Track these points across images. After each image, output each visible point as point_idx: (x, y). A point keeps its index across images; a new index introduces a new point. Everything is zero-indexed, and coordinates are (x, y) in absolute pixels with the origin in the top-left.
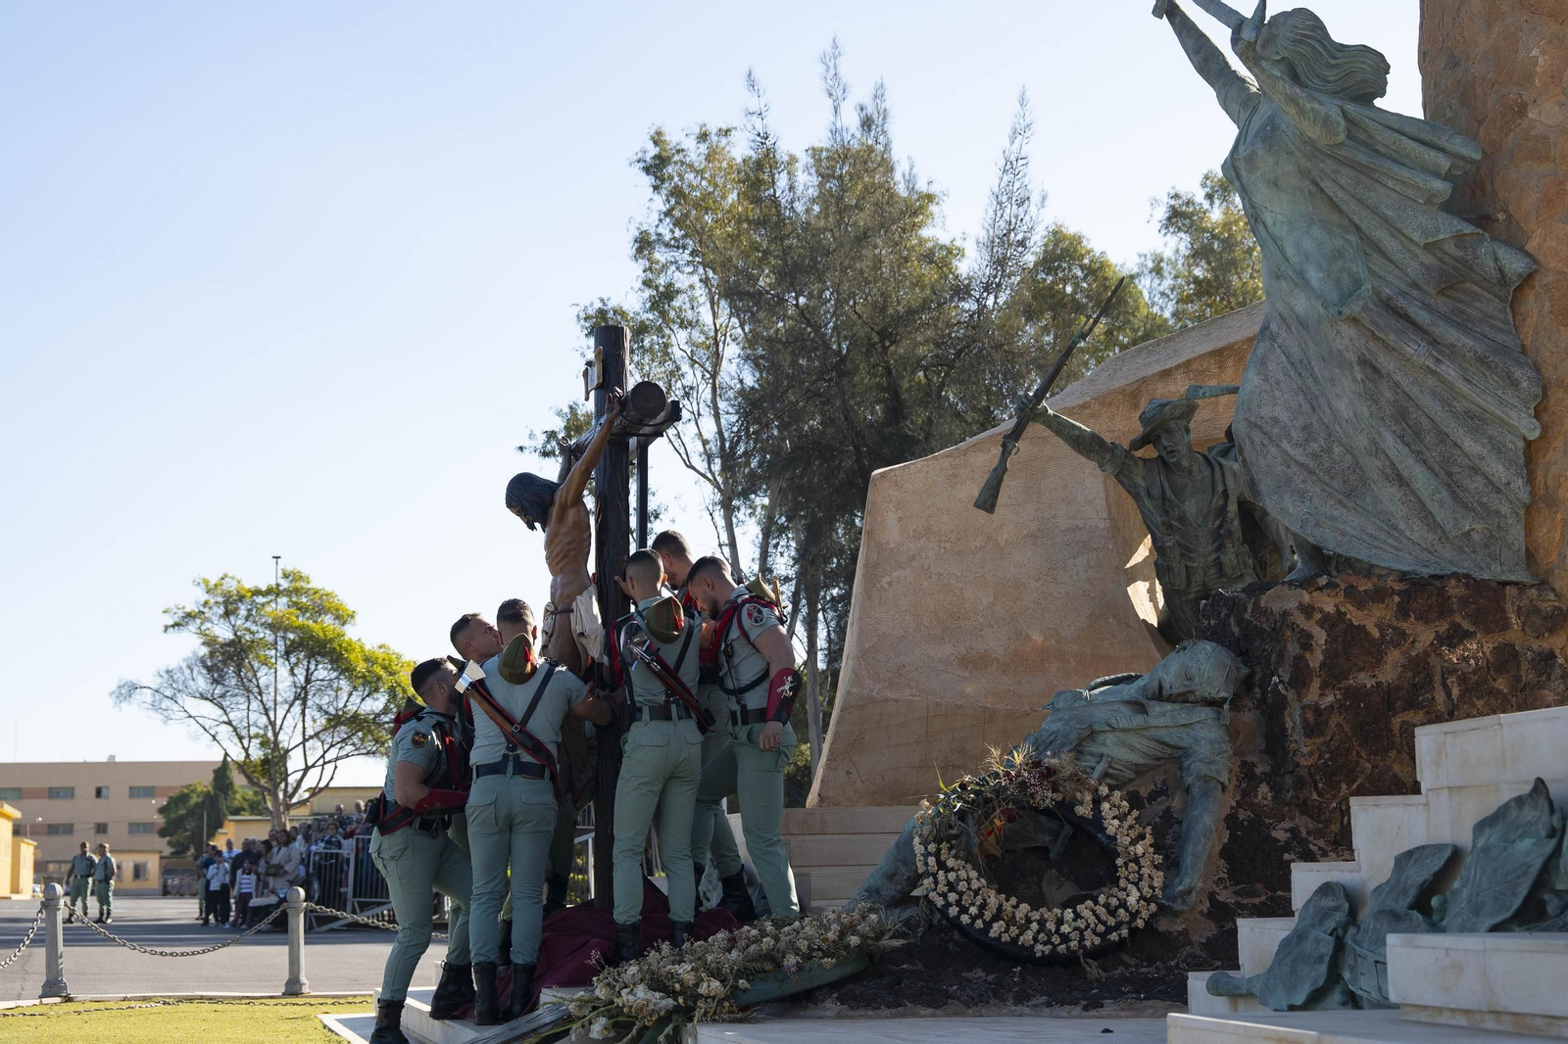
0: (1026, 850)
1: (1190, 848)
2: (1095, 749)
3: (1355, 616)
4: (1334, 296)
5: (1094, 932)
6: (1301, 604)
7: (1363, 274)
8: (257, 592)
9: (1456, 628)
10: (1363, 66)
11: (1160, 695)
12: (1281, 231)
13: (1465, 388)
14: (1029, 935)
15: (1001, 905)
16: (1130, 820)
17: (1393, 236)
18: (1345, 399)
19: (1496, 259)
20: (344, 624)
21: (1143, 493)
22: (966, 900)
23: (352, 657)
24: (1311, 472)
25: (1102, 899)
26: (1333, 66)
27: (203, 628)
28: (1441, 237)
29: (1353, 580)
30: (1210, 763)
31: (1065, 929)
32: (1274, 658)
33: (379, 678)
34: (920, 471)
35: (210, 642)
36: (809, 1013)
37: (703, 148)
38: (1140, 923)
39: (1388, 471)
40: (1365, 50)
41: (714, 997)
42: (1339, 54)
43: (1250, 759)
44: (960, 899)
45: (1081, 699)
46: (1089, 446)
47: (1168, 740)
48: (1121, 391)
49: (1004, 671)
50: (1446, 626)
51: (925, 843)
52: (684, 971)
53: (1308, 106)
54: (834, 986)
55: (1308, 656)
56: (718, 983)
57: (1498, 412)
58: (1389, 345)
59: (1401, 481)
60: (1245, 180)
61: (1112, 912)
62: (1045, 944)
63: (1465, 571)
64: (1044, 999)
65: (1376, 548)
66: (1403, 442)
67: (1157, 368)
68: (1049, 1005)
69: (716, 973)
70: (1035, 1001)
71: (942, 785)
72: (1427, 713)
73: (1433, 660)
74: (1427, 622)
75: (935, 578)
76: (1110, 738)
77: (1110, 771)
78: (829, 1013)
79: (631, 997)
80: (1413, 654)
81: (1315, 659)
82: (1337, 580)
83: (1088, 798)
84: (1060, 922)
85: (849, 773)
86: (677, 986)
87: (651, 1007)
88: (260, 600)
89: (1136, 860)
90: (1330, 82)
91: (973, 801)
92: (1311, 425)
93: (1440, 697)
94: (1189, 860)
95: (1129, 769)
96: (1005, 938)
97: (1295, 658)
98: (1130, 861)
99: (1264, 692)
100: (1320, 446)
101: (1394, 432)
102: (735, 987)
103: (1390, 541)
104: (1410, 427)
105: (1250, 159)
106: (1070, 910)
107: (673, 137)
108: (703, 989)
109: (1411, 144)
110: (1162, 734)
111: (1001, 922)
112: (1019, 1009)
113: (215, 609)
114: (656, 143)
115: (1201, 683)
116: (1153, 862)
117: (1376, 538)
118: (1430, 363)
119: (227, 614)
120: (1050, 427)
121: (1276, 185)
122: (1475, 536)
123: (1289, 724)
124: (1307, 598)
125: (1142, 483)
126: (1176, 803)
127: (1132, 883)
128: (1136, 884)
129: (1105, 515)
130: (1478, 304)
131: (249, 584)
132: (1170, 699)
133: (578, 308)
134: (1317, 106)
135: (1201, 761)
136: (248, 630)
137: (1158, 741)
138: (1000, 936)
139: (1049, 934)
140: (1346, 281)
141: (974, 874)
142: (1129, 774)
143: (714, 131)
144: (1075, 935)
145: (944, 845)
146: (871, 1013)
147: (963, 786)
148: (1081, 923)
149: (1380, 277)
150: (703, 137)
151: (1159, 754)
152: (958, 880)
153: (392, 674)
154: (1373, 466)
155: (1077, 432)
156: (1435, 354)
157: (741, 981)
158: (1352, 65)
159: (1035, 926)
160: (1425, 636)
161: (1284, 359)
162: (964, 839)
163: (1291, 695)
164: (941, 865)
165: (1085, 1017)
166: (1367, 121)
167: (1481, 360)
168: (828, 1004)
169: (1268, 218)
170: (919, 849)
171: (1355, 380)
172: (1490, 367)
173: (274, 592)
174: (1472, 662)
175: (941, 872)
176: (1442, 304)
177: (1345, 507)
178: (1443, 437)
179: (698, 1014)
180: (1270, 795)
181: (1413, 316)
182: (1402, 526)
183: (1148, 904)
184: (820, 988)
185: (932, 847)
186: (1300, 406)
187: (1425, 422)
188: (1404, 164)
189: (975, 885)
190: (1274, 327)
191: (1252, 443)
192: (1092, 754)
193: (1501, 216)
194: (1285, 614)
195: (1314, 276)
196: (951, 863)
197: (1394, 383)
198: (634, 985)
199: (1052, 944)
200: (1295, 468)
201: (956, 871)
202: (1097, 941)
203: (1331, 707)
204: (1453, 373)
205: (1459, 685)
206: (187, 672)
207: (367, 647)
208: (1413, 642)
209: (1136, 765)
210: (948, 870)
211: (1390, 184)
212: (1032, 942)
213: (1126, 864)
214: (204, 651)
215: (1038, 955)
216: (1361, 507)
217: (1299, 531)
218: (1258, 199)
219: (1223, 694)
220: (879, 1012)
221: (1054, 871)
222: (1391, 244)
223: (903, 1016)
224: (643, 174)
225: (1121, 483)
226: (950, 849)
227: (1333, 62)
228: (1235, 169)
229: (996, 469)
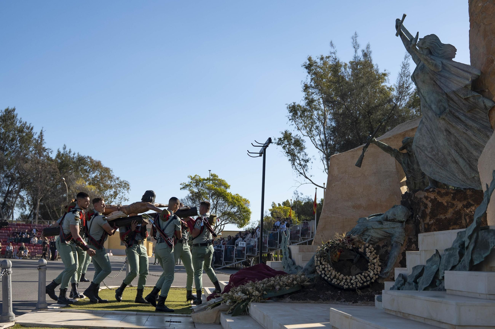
0: (347, 260)
1: (390, 261)
2: (368, 233)
3: (440, 199)
4: (438, 112)
5: (360, 282)
6: (425, 196)
7: (447, 106)
8: (204, 180)
9: (469, 203)
10: (449, 50)
11: (387, 220)
12: (425, 95)
13: (473, 137)
14: (342, 283)
15: (336, 275)
16: (373, 253)
17: (456, 96)
18: (441, 141)
19: (484, 103)
20: (226, 189)
21: (403, 162)
22: (326, 273)
23: (228, 197)
24: (433, 160)
25: (363, 274)
26: (441, 50)
27: (190, 189)
28: (469, 96)
29: (440, 190)
30: (398, 238)
31: (352, 281)
32: (418, 210)
33: (235, 203)
34: (344, 156)
35: (192, 192)
36: (282, 301)
37: (322, 62)
38: (373, 281)
39: (453, 160)
40: (449, 45)
41: (257, 296)
42: (442, 47)
43: (411, 237)
44: (325, 273)
45: (366, 220)
46: (388, 149)
47: (388, 231)
48: (400, 134)
49: (365, 209)
50: (466, 203)
51: (317, 258)
52: (250, 288)
53: (430, 61)
54: (289, 294)
55: (426, 210)
56: (258, 292)
57: (483, 144)
58: (453, 126)
59: (456, 163)
60: (416, 81)
61: (365, 277)
62: (346, 285)
63: (473, 188)
64: (344, 300)
65: (450, 181)
66: (457, 152)
67: (411, 128)
68: (344, 301)
69: (257, 289)
70: (342, 300)
71: (323, 243)
72: (460, 226)
73: (462, 212)
74: (461, 201)
75: (347, 184)
76: (372, 231)
77: (372, 239)
78: (287, 301)
79: (237, 295)
80: (456, 210)
81: (428, 211)
82: (435, 190)
83: (363, 247)
84: (351, 279)
85: (322, 236)
86: (247, 293)
87: (241, 298)
88: (205, 182)
89: (374, 264)
90: (440, 54)
91: (331, 247)
92: (433, 147)
93: (464, 222)
94: (389, 264)
95: (377, 239)
96: (336, 283)
97: (423, 210)
98: (372, 264)
99: (415, 219)
100: (435, 153)
101: (454, 149)
102: (263, 294)
103: (454, 179)
104: (459, 148)
105: (417, 75)
106: (354, 277)
107: (314, 59)
108: (254, 294)
109: (461, 71)
110: (387, 230)
111: (335, 279)
112: (337, 302)
113: (194, 184)
114: (309, 60)
115: (398, 217)
116: (378, 264)
117: (450, 178)
118: (464, 131)
119: (196, 185)
120: (376, 144)
121: (424, 82)
122: (476, 178)
123: (421, 228)
124: (426, 194)
125: (402, 160)
126: (389, 249)
127: (372, 270)
128: (373, 270)
129: (395, 168)
130: (479, 115)
131: (202, 178)
132: (390, 221)
133: (287, 105)
134: (433, 61)
135: (396, 237)
136: (202, 189)
137: (385, 232)
138: (335, 283)
139: (348, 283)
140: (442, 108)
141: (329, 266)
142: (377, 240)
143: (325, 57)
144: (355, 283)
145: (322, 258)
146: (298, 302)
147: (329, 243)
148: (357, 280)
149: (452, 107)
150: (322, 59)
151: (386, 235)
152: (325, 268)
153: (239, 202)
154: (449, 158)
155: (384, 146)
156: (466, 128)
157: (264, 292)
158: (446, 49)
159: (344, 280)
160: (460, 205)
161: (426, 129)
162: (327, 257)
163: (421, 220)
164: (321, 263)
165: (353, 305)
166: (449, 65)
167: (479, 130)
168: (287, 299)
169: (422, 91)
170: (316, 259)
171: (444, 135)
172: (481, 132)
173: (208, 179)
174: (473, 212)
175: (321, 265)
176: (469, 115)
177: (442, 169)
178: (468, 151)
179: (251, 300)
180: (415, 247)
181: (460, 118)
182: (457, 175)
183: (376, 276)
184: (286, 294)
185: (319, 259)
186: (430, 142)
187: (463, 147)
188: (459, 77)
189: (329, 269)
190: (424, 120)
191: (417, 151)
192: (367, 235)
193: (487, 90)
194: (421, 198)
195: (433, 107)
196: (323, 263)
197: (455, 136)
198: (238, 292)
199: (348, 285)
200: (428, 159)
201: (325, 265)
202: (361, 285)
203: (432, 224)
204: (471, 134)
205: (469, 219)
206: (186, 200)
207: (233, 194)
208: (456, 207)
209: (379, 238)
210: (322, 265)
211: (455, 82)
212: (343, 285)
213: (371, 265)
214: (190, 195)
215: (345, 288)
216: (446, 169)
217: (429, 176)
218: (419, 86)
219: (404, 220)
220: (300, 301)
221: (355, 266)
222: (455, 98)
223: (306, 303)
224: (305, 69)
225: (397, 160)
226: (324, 259)
227: (441, 49)
228: (414, 78)
229: (361, 156)
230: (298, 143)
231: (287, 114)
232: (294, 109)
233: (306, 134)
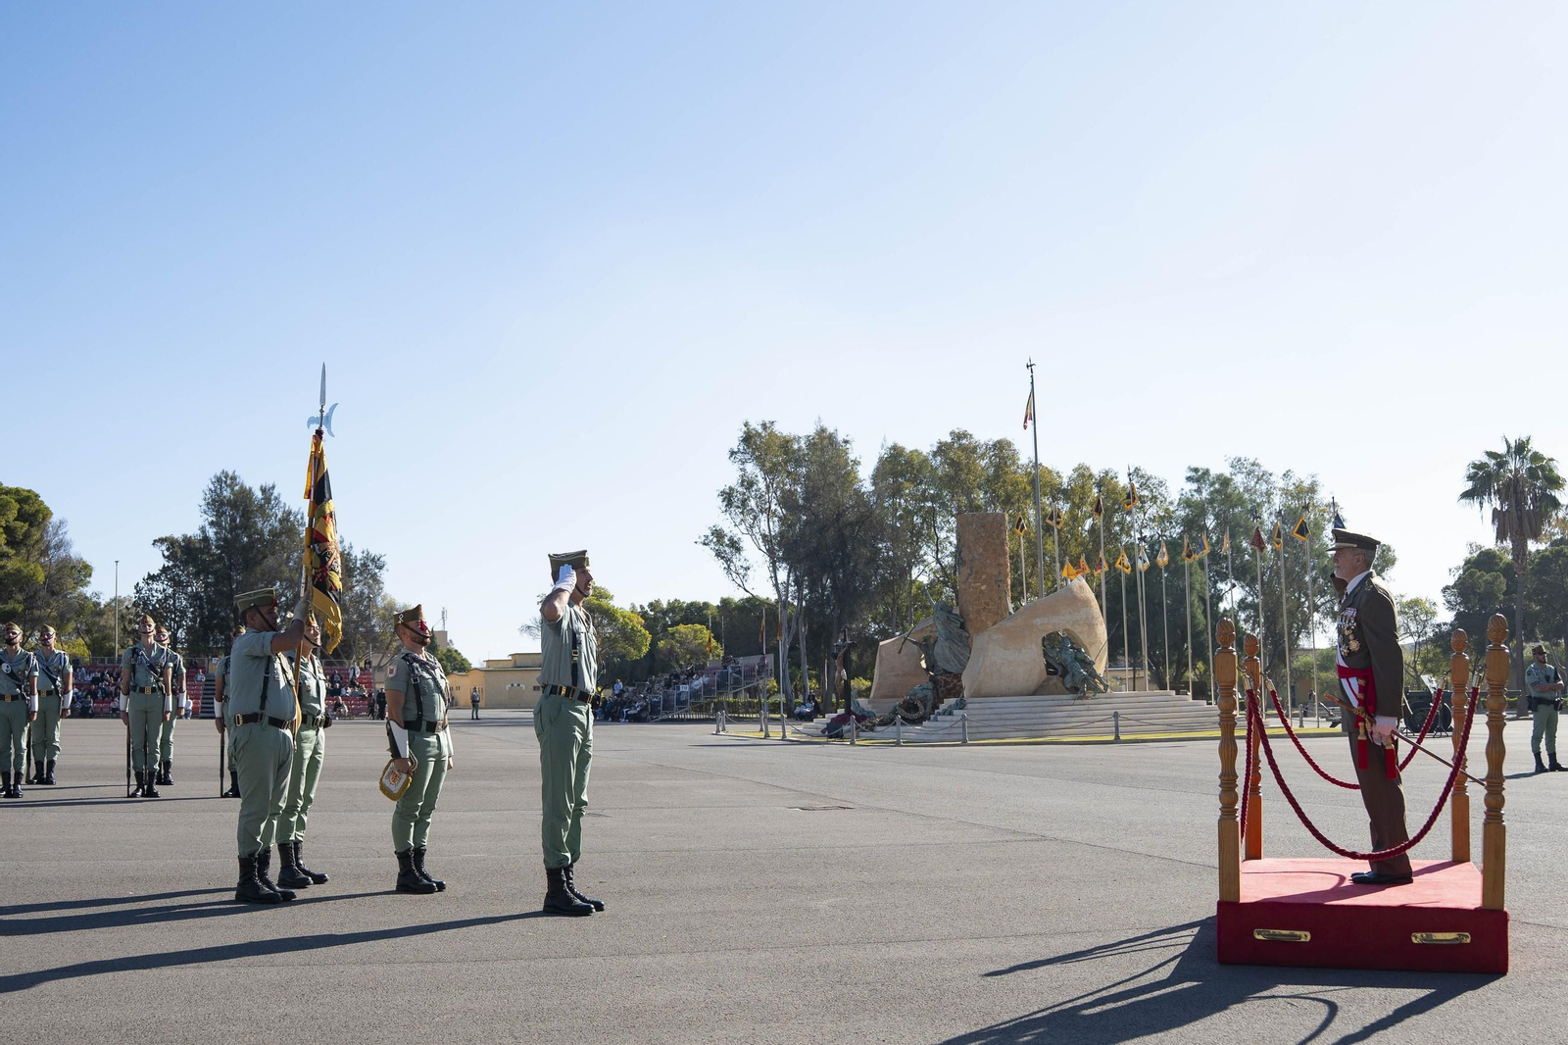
15: (907, 714)
37: (765, 431)
44: (902, 714)
46: (914, 643)
75: (890, 662)
85: (878, 693)
99: (937, 688)
107: (753, 425)
114: (746, 428)
123: (939, 692)
150: (764, 425)
175: (900, 710)
224: (742, 441)
230: (735, 546)
231: (719, 503)
232: (728, 497)
233: (745, 532)
